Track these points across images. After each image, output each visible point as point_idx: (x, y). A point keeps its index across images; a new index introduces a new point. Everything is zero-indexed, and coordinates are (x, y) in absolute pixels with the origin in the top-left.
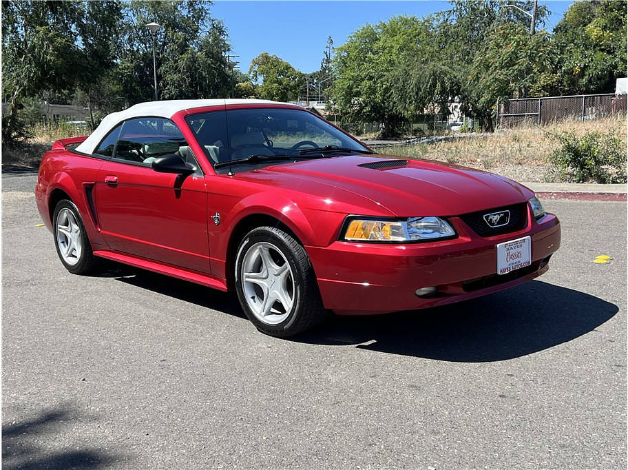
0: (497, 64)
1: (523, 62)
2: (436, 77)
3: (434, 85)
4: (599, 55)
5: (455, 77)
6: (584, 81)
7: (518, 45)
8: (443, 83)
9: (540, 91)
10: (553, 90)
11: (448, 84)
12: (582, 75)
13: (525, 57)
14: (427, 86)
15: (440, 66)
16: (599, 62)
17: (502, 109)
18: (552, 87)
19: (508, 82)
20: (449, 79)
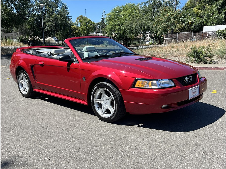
0: (163, 21)
1: (172, 20)
2: (142, 25)
3: (141, 28)
4: (198, 18)
5: (148, 25)
6: (193, 27)
7: (170, 14)
8: (144, 27)
9: (177, 30)
10: (182, 30)
11: (146, 28)
12: (192, 25)
13: (173, 19)
14: (139, 28)
15: (143, 21)
16: (198, 20)
17: (165, 37)
18: (181, 29)
19: (167, 27)
20: (146, 26)
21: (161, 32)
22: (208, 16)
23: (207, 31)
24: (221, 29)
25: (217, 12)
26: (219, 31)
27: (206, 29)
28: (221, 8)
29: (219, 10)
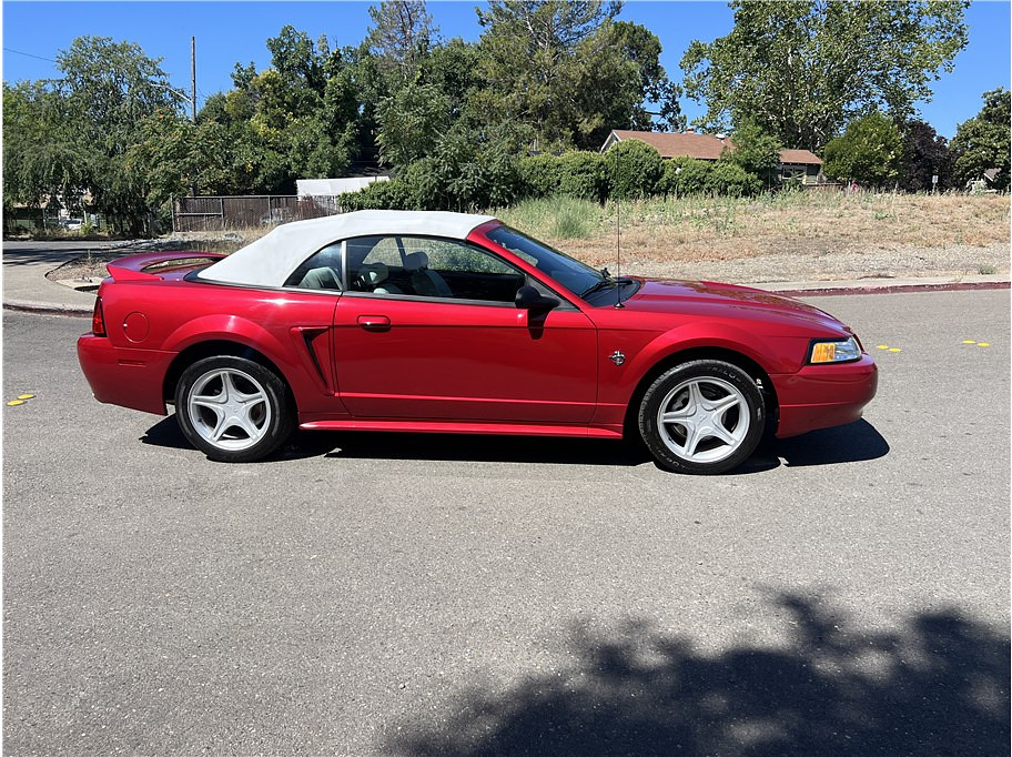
0: (161, 155)
1: (195, 155)
2: (61, 164)
3: (59, 171)
4: (271, 154)
5: (85, 164)
6: (259, 179)
7: (184, 134)
8: (71, 170)
9: (205, 188)
10: (221, 189)
11: (77, 171)
12: (255, 173)
13: (196, 149)
14: (49, 172)
15: (63, 149)
16: (272, 161)
17: (178, 208)
19: (177, 177)
20: (79, 166)
21: (159, 192)
22: (303, 149)
23: (312, 194)
24: (350, 191)
25: (328, 139)
26: (345, 195)
27: (307, 188)
28: (335, 128)
29: (330, 132)
